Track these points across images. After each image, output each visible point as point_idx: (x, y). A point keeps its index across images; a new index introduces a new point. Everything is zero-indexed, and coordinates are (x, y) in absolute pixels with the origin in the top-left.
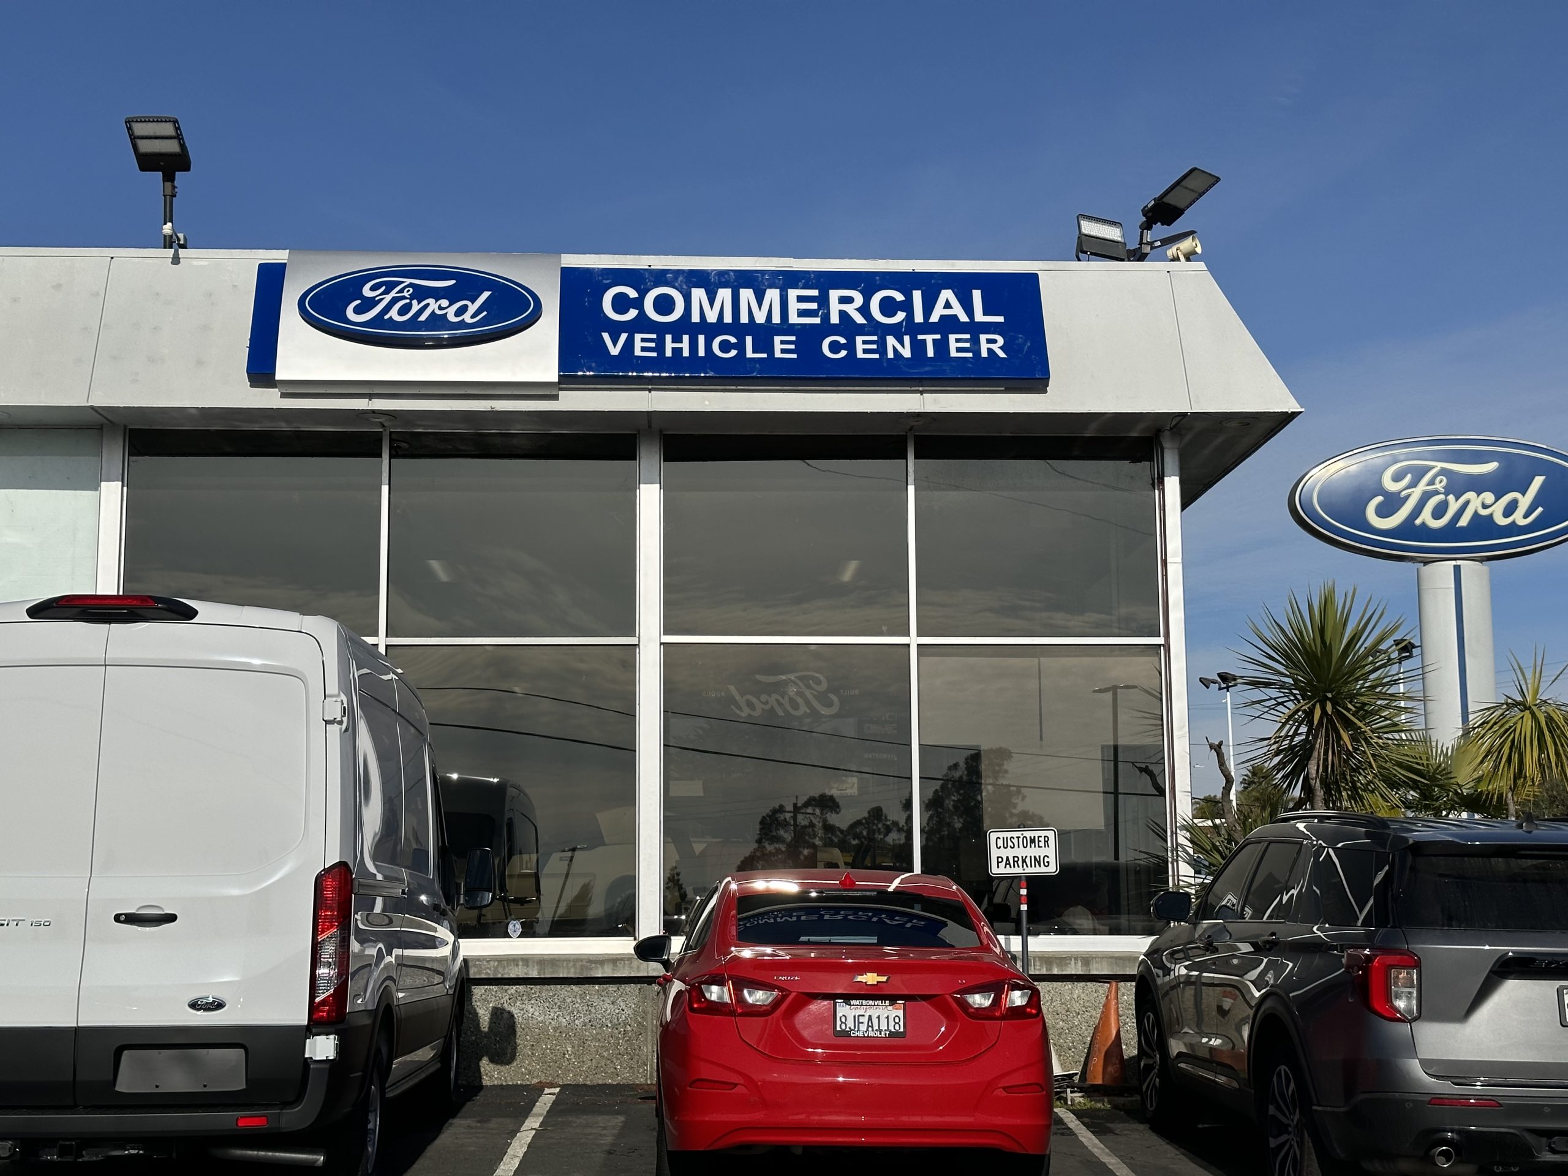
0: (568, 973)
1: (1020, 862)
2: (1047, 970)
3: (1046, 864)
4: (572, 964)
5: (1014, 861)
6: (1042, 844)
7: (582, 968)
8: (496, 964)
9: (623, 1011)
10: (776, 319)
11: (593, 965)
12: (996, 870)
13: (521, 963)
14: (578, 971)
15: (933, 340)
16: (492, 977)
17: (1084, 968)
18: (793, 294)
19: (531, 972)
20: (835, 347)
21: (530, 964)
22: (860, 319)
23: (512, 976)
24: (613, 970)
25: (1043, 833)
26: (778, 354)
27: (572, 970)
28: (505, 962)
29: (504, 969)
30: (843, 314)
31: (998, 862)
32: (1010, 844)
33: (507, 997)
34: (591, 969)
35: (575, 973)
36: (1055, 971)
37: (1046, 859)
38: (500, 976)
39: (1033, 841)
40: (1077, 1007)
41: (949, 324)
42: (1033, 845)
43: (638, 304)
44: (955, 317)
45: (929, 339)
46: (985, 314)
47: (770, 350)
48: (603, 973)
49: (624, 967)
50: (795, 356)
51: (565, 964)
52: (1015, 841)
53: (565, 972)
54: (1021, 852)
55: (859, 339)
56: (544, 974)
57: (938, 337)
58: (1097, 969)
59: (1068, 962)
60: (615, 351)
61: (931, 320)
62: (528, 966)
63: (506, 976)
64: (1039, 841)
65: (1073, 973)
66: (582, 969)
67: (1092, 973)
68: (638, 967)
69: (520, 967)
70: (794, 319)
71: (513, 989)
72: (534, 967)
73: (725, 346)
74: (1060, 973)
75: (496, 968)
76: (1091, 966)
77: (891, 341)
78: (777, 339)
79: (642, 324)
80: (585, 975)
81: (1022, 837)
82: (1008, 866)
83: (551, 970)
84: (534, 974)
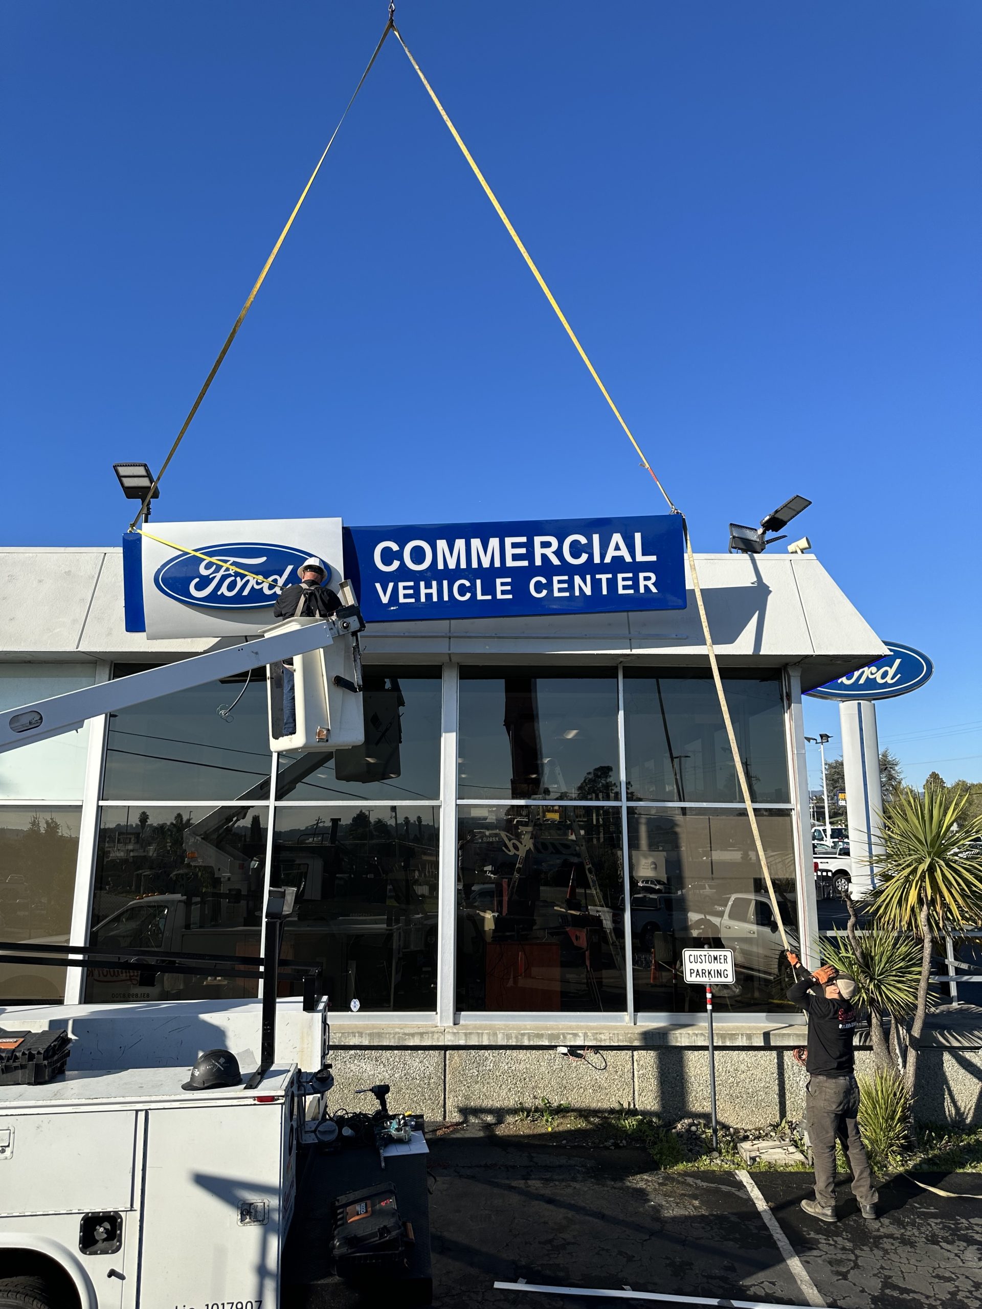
0: (390, 1042)
1: (707, 974)
2: (722, 1043)
3: (726, 976)
4: (392, 1035)
5: (703, 973)
6: (722, 961)
7: (399, 1038)
8: (340, 1035)
9: (428, 1067)
10: (497, 564)
11: (407, 1037)
12: (690, 979)
13: (357, 1035)
14: (396, 1041)
15: (607, 579)
16: (337, 1044)
17: (748, 1041)
18: (509, 541)
19: (364, 1041)
20: (539, 587)
21: (363, 1035)
22: (556, 561)
23: (351, 1044)
24: (421, 1040)
25: (723, 953)
26: (499, 596)
27: (393, 1040)
28: (346, 1034)
29: (346, 1039)
30: (544, 557)
31: (691, 973)
32: (699, 960)
33: (348, 1057)
34: (405, 1040)
35: (395, 1042)
36: (728, 1044)
37: (726, 972)
38: (343, 1044)
39: (715, 958)
40: (743, 1067)
41: (618, 565)
42: (716, 961)
43: (399, 556)
44: (622, 558)
45: (604, 577)
46: (644, 554)
47: (493, 593)
48: (413, 1042)
49: (428, 1038)
50: (510, 596)
51: (387, 1036)
52: (703, 958)
53: (388, 1041)
54: (707, 966)
55: (556, 579)
56: (373, 1043)
57: (610, 576)
58: (757, 1042)
59: (737, 1037)
60: (385, 599)
61: (605, 562)
62: (362, 1037)
63: (347, 1044)
64: (720, 959)
65: (741, 1045)
66: (399, 1040)
67: (753, 1045)
68: (438, 1039)
69: (357, 1037)
70: (510, 563)
71: (352, 1052)
72: (366, 1037)
73: (462, 590)
74: (731, 1045)
75: (340, 1038)
76: (753, 1040)
77: (577, 580)
78: (499, 581)
79: (403, 573)
80: (401, 1044)
81: (708, 955)
82: (698, 976)
83: (378, 1040)
84: (366, 1042)
